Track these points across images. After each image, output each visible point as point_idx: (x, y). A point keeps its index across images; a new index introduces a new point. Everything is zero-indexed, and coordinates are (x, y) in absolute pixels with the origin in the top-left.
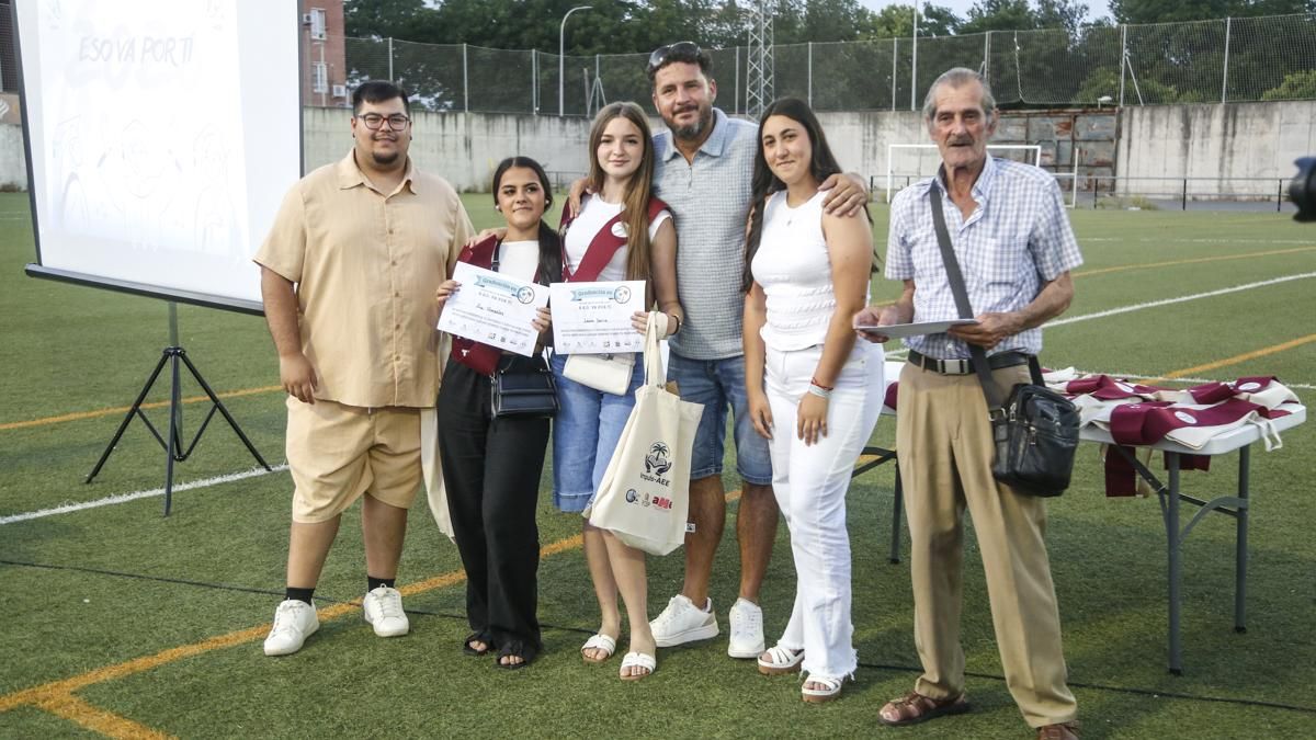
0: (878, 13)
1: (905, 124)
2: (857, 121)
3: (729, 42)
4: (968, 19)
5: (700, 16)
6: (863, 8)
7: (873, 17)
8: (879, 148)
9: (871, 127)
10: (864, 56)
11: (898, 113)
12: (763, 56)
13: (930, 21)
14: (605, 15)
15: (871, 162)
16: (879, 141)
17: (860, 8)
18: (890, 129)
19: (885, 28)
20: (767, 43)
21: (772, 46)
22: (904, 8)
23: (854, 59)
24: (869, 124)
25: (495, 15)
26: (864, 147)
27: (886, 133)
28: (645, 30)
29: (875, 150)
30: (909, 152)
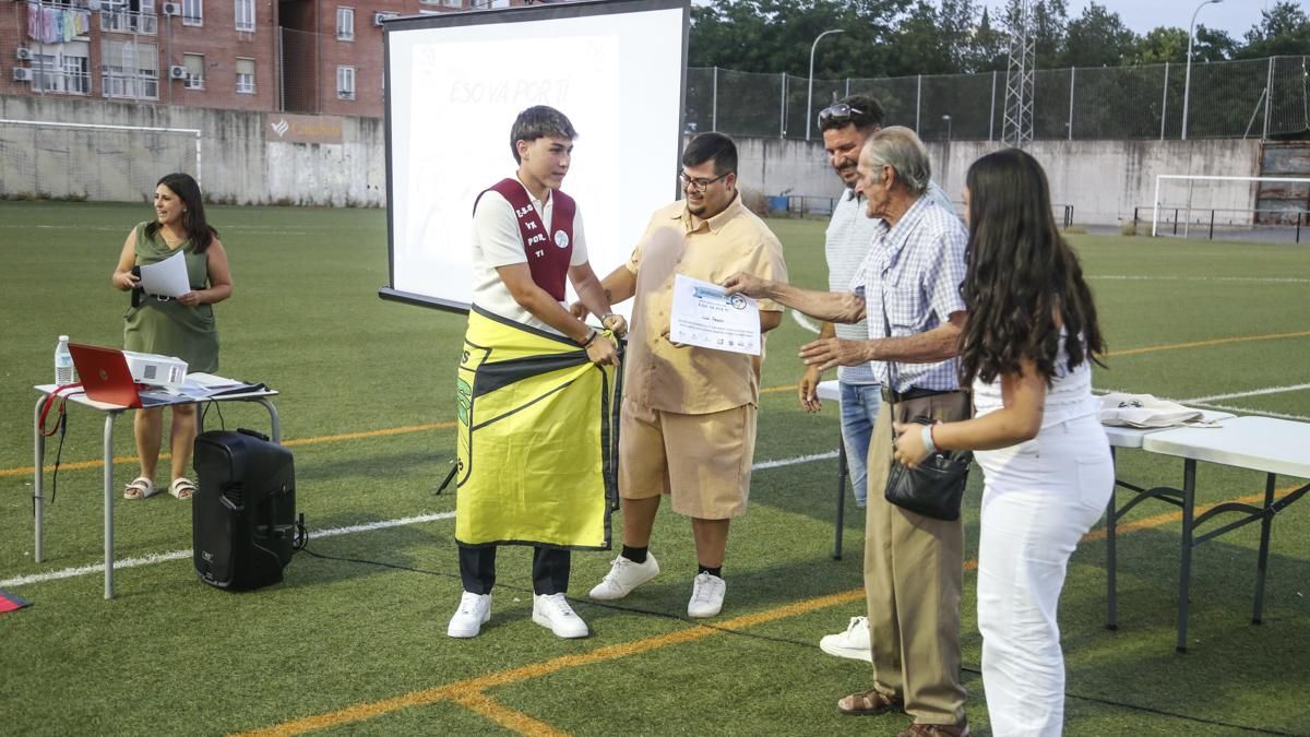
0: (1144, 35)
1: (1174, 154)
2: (1121, 150)
3: (984, 67)
4: (1245, 42)
5: (953, 39)
6: (1129, 31)
7: (1139, 39)
8: (1144, 179)
9: (1136, 156)
10: (1127, 81)
11: (1167, 142)
12: (1023, 81)
13: (1203, 44)
14: (856, 38)
15: (1134, 193)
16: (1144, 170)
17: (1124, 31)
18: (1157, 159)
19: (1151, 52)
20: (1027, 68)
21: (1032, 71)
22: (1173, 30)
23: (1116, 83)
24: (1134, 153)
25: (745, 37)
26: (1127, 176)
27: (1152, 163)
28: (897, 54)
29: (1139, 180)
30: (1178, 183)
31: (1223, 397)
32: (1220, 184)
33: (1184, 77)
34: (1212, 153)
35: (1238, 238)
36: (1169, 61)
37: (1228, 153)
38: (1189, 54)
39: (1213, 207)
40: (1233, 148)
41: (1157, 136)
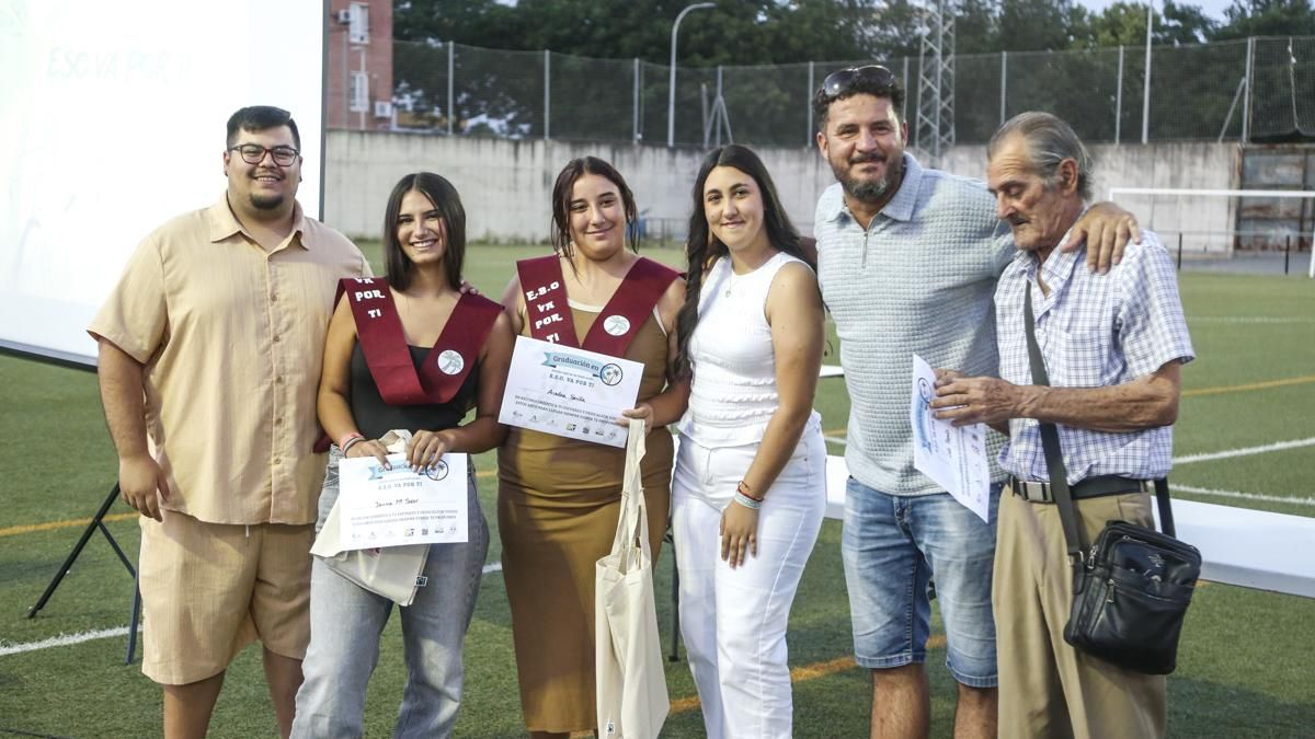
0: (1099, 13)
1: (1133, 162)
3: (894, 50)
4: (1224, 21)
5: (857, 17)
6: (1080, 6)
7: (1093, 18)
10: (1079, 71)
11: (1123, 146)
12: (940, 70)
13: (1172, 23)
14: (731, 15)
17: (1075, 6)
18: (1112, 168)
19: (1108, 32)
20: (945, 53)
21: (952, 57)
22: (1135, 6)
23: (1066, 74)
25: (588, 13)
27: (1106, 173)
28: (785, 34)
30: (1139, 198)
32: (1191, 199)
34: (1179, 160)
35: (1214, 268)
37: (1199, 161)
38: (1150, 35)
39: (1182, 228)
40: (1206, 154)
41: (1110, 139)
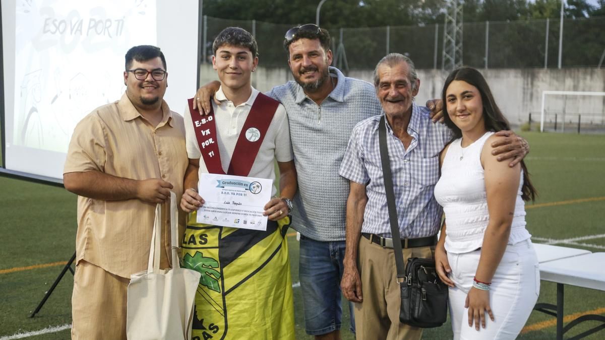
1: (553, 78)
2: (519, 75)
3: (429, 21)
4: (597, 6)
5: (410, 4)
7: (530, 5)
8: (535, 95)
9: (529, 79)
10: (523, 31)
11: (549, 72)
12: (455, 31)
13: (572, 7)
15: (528, 103)
16: (535, 89)
18: (543, 81)
19: (538, 12)
20: (458, 22)
21: (461, 24)
23: (516, 32)
24: (528, 77)
26: (524, 92)
27: (540, 84)
28: (374, 13)
29: (532, 95)
30: (557, 97)
31: (586, 238)
32: (584, 97)
33: (559, 28)
34: (578, 78)
35: (596, 133)
36: (550, 18)
37: (588, 78)
38: (562, 13)
39: (580, 112)
40: (592, 75)
41: (542, 66)
